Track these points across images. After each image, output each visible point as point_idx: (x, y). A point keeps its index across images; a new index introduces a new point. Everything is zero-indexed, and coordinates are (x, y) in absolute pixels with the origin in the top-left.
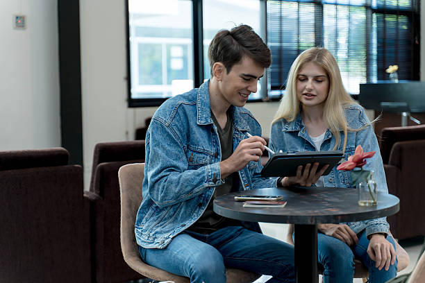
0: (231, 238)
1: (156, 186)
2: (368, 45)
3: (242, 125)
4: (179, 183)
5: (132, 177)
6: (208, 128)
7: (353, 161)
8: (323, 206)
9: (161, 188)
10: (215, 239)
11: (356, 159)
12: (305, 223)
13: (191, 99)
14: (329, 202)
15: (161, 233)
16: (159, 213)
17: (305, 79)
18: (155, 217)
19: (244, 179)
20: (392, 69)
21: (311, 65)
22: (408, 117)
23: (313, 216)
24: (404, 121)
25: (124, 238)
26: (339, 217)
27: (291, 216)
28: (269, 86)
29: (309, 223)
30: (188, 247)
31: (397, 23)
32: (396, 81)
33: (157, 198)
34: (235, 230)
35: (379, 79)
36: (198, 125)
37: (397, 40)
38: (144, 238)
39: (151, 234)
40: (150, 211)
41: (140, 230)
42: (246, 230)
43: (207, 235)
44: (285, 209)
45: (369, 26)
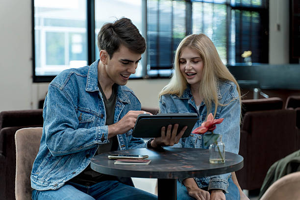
0: (108, 190)
1: (53, 138)
2: (228, 35)
3: (124, 98)
4: (73, 137)
5: (26, 139)
6: (94, 95)
7: (205, 127)
8: (180, 163)
9: (57, 140)
10: (95, 190)
11: (208, 125)
12: (164, 178)
13: (83, 73)
14: (186, 160)
15: (55, 179)
16: (51, 162)
17: (185, 62)
18: (49, 166)
19: (122, 140)
20: (246, 54)
21: (187, 49)
22: (259, 93)
23: (171, 172)
24: (256, 96)
25: (18, 190)
26: (193, 173)
27: (153, 172)
28: (149, 67)
29: (168, 178)
30: (72, 197)
31: (251, 17)
32: (250, 64)
33: (53, 148)
34: (112, 184)
35: (236, 62)
36: (87, 91)
37: (250, 31)
38: (40, 182)
39: (46, 180)
40: (44, 161)
41: (36, 177)
42: (121, 184)
43: (89, 187)
44: (149, 166)
45: (229, 19)
